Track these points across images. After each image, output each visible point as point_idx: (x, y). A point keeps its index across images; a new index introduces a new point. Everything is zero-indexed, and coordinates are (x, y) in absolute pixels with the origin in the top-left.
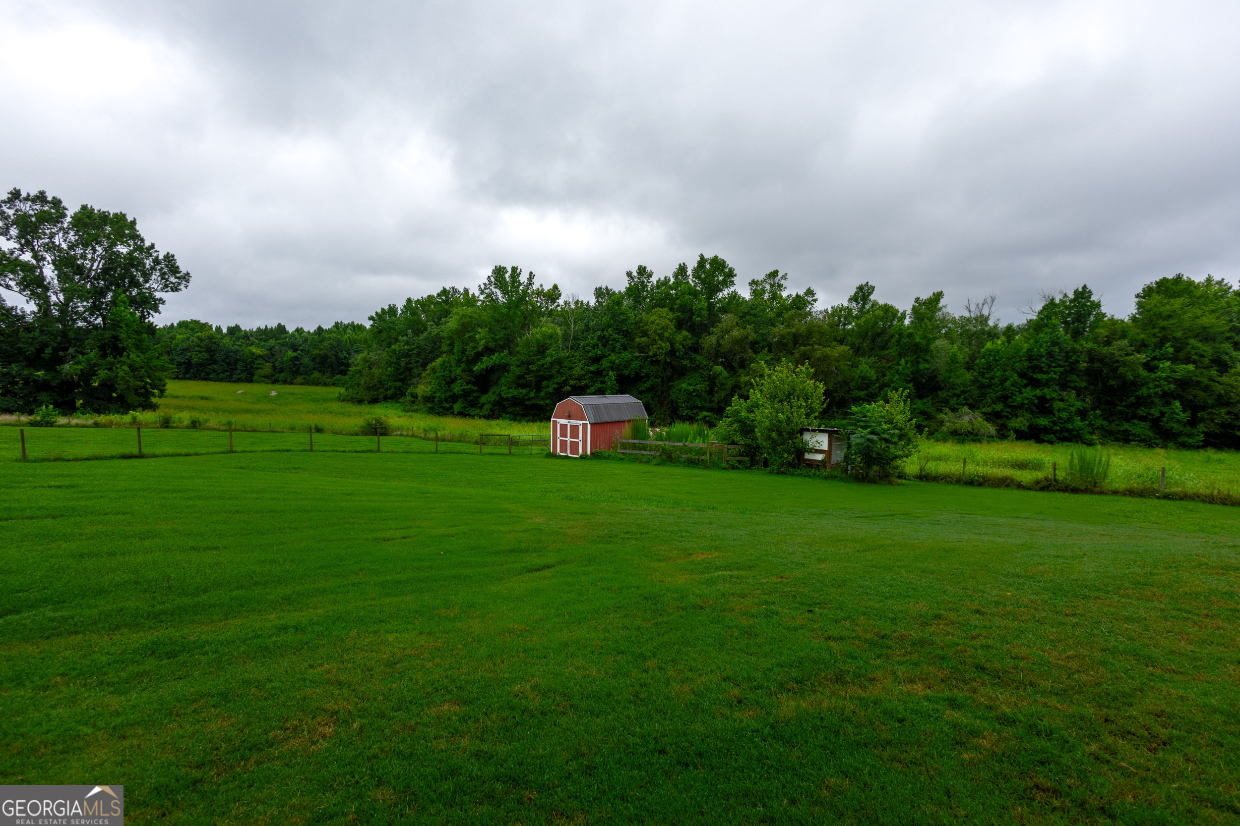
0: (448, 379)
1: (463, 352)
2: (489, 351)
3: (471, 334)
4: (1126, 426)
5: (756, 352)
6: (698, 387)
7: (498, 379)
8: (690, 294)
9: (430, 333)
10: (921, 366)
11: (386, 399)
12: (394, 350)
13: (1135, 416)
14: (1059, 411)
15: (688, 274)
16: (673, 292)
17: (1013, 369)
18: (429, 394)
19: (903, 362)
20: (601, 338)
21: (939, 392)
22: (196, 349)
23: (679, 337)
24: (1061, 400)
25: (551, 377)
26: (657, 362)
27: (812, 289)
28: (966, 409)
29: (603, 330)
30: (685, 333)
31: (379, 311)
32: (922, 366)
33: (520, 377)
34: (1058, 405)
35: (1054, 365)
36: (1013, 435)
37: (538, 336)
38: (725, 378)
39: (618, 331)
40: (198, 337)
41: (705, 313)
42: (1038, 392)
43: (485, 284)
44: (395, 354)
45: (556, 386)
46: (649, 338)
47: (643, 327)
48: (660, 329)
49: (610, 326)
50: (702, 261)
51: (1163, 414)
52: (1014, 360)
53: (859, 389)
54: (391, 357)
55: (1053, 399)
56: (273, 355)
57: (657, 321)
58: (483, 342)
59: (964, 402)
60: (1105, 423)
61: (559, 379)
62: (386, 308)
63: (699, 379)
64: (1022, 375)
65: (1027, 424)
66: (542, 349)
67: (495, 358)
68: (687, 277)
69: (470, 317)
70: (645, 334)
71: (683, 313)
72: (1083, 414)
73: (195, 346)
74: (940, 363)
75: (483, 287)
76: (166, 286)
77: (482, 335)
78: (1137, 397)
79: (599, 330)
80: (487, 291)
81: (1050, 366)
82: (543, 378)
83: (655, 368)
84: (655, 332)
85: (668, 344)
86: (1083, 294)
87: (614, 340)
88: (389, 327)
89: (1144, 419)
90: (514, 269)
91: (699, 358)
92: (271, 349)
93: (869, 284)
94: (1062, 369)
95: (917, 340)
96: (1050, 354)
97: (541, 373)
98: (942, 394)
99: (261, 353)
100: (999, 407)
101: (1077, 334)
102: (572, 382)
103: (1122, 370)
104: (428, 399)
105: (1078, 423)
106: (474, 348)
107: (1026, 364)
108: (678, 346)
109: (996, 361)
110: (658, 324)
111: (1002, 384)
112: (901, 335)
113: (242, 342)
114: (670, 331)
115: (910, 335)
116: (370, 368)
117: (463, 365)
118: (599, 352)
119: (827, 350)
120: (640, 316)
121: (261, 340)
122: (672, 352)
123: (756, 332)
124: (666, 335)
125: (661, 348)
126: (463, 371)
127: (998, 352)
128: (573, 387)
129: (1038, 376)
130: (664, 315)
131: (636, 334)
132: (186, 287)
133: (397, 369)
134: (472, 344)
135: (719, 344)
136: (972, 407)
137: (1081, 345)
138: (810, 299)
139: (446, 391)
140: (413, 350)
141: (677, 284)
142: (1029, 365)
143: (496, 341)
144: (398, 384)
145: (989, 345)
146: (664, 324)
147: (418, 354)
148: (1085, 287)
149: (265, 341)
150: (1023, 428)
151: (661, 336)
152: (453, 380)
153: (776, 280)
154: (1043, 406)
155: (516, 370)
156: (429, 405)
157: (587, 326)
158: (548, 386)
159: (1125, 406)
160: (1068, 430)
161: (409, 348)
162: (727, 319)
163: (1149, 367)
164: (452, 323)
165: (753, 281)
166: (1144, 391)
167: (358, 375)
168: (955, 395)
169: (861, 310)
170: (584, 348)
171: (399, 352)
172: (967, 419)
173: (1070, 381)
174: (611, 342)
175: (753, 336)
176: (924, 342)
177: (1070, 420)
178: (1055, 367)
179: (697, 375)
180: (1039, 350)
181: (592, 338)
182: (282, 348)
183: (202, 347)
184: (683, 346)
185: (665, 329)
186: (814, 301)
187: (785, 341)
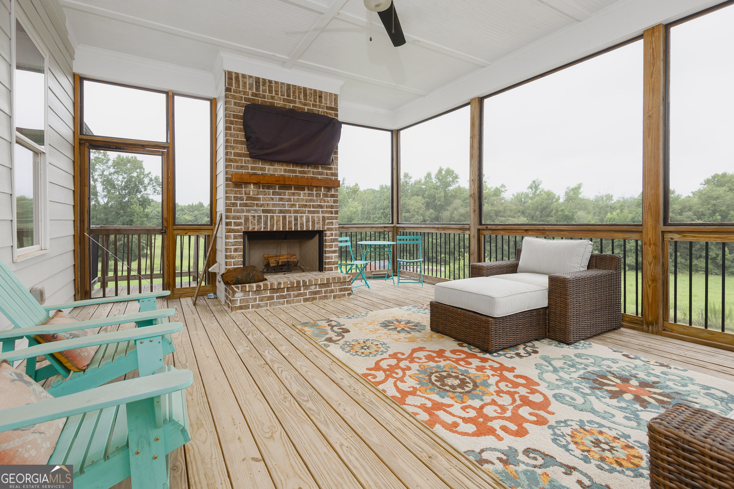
8: (433, 188)
15: (432, 177)
16: (424, 187)
20: (383, 213)
22: (156, 217)
23: (428, 213)
29: (384, 209)
30: (431, 211)
37: (348, 213)
40: (157, 211)
41: (443, 199)
46: (410, 213)
47: (406, 207)
48: (417, 209)
50: (440, 170)
56: (197, 220)
57: (415, 204)
59: (596, 248)
66: (350, 220)
68: (432, 179)
70: (408, 211)
71: (429, 198)
73: (155, 216)
76: (155, 192)
79: (381, 209)
84: (414, 210)
85: (421, 216)
92: (195, 217)
93: (539, 180)
95: (567, 213)
99: (190, 219)
108: (427, 218)
110: (415, 206)
112: (557, 210)
113: (180, 213)
114: (423, 210)
115: (562, 210)
120: (405, 201)
121: (190, 211)
124: (421, 212)
125: (417, 219)
127: (614, 219)
130: (419, 200)
131: (402, 211)
135: (451, 216)
138: (503, 190)
141: (426, 183)
145: (609, 215)
146: (419, 206)
149: (192, 212)
150: (632, 264)
151: (418, 213)
157: (375, 207)
162: (456, 202)
169: (534, 194)
170: (373, 219)
176: (570, 214)
180: (638, 218)
181: (378, 214)
182: (202, 216)
183: (159, 216)
184: (430, 218)
185: (419, 208)
186: (506, 190)
187: (491, 214)
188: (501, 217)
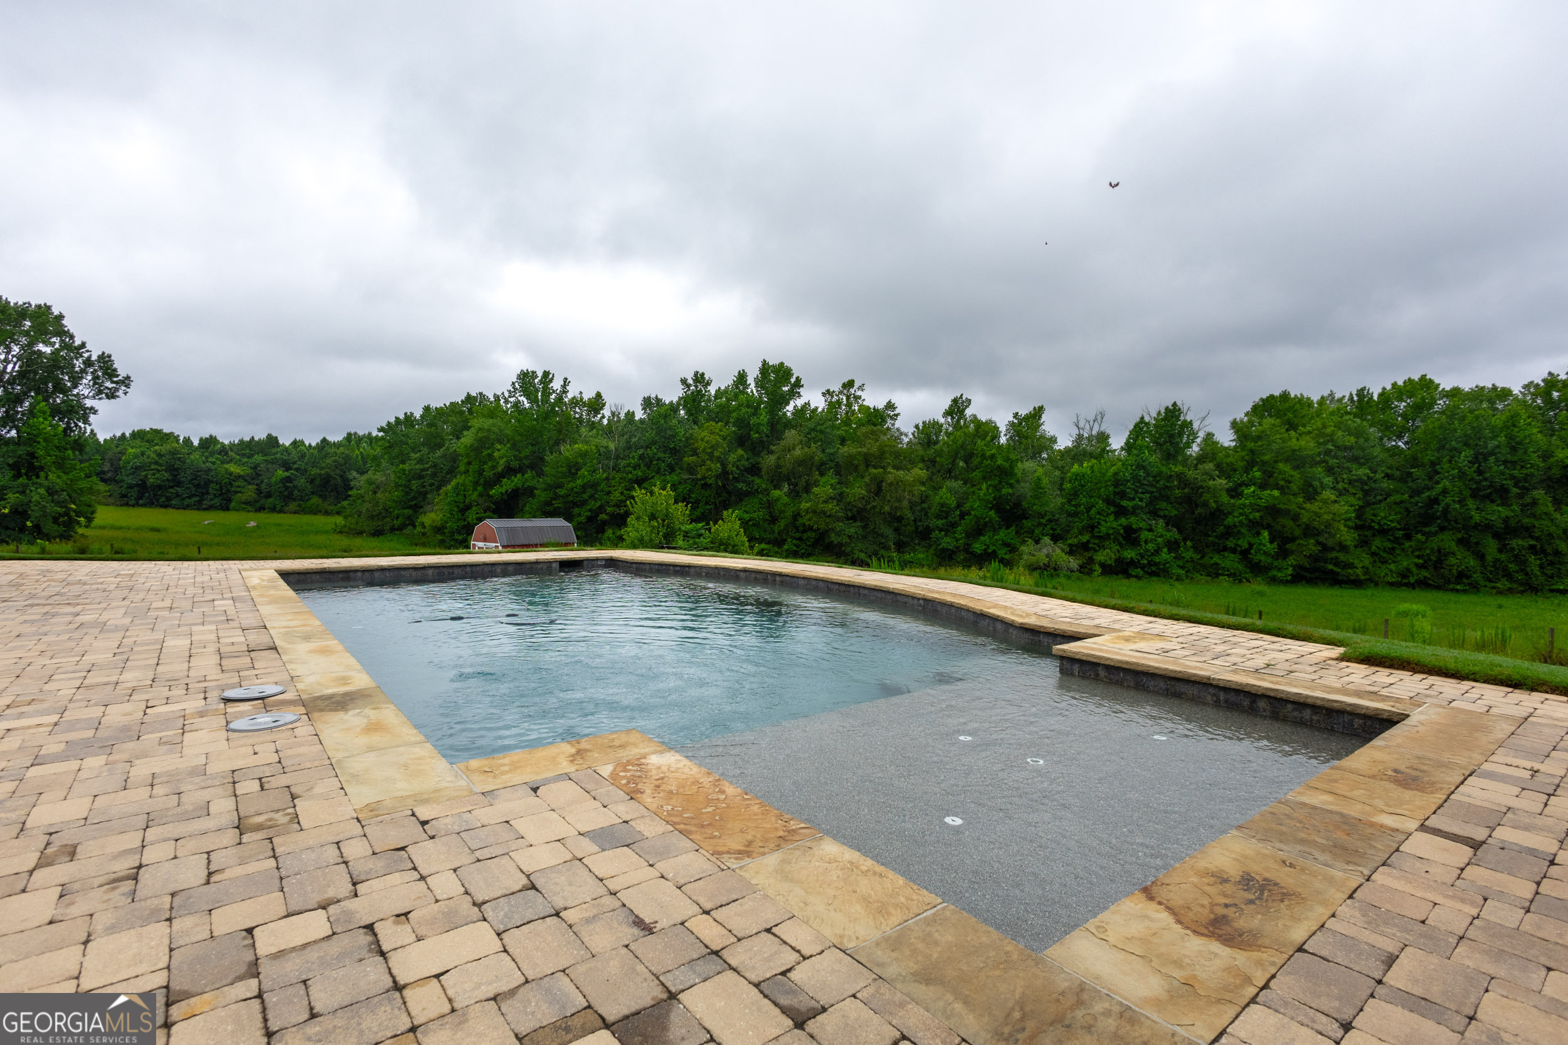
0: (461, 506)
1: (481, 472)
2: (509, 471)
3: (489, 451)
4: (1216, 559)
5: (822, 474)
6: (755, 515)
7: (525, 505)
8: (748, 407)
9: (448, 449)
10: (1004, 491)
11: (393, 529)
12: (404, 470)
13: (1225, 549)
14: (1146, 542)
15: (749, 382)
16: (732, 403)
17: (1099, 497)
18: (439, 524)
19: (984, 486)
20: (641, 457)
21: (1024, 521)
22: (152, 467)
23: (732, 457)
24: (1150, 530)
25: (584, 503)
26: (705, 486)
27: (893, 402)
28: (1047, 540)
29: (647, 448)
30: (740, 452)
31: (392, 420)
32: (1006, 491)
33: (548, 503)
34: (1145, 535)
35: (1140, 490)
36: (1098, 569)
37: (567, 454)
38: (785, 505)
39: (666, 449)
40: (155, 452)
41: (764, 429)
42: (1123, 521)
43: (510, 391)
44: (404, 474)
45: (589, 514)
46: (698, 457)
47: (693, 444)
48: (710, 448)
49: (654, 443)
50: (765, 368)
51: (1251, 545)
52: (1099, 486)
53: (938, 517)
54: (399, 478)
55: (1141, 529)
56: (258, 475)
57: (709, 438)
58: (502, 462)
59: (1051, 532)
60: (1197, 557)
61: (593, 505)
62: (402, 417)
63: (757, 506)
64: (1108, 502)
65: (1113, 556)
66: (573, 469)
67: (517, 481)
68: (746, 386)
69: (488, 430)
70: (695, 453)
71: (739, 428)
72: (1172, 546)
73: (151, 463)
74: (1025, 488)
75: (507, 395)
76: (98, 391)
77: (502, 454)
78: (1228, 527)
79: (642, 447)
80: (512, 400)
81: (1137, 492)
82: (575, 504)
83: (707, 493)
84: (704, 450)
85: (718, 465)
86: (1173, 413)
87: (659, 459)
88: (401, 441)
89: (1233, 551)
90: (546, 374)
91: (757, 480)
92: (255, 468)
93: (964, 397)
94: (1148, 495)
95: (999, 462)
96: (1136, 478)
97: (571, 498)
98: (1027, 524)
99: (242, 473)
100: (1085, 538)
101: (1169, 457)
102: (609, 510)
103: (1206, 496)
104: (439, 530)
105: (1165, 555)
106: (494, 467)
107: (1111, 489)
108: (730, 467)
109: (1083, 486)
110: (707, 442)
111: (1088, 512)
113: (217, 459)
114: (722, 450)
116: (375, 493)
117: (480, 488)
118: (640, 474)
119: (901, 473)
120: (690, 431)
121: (244, 455)
122: (725, 473)
123: (823, 451)
124: (716, 454)
125: (710, 469)
126: (481, 495)
127: (1084, 476)
128: (613, 516)
129: (1124, 503)
130: (717, 431)
131: (684, 452)
132: (126, 393)
133: (407, 493)
134: (490, 464)
135: (778, 466)
136: (1055, 538)
137: (1170, 468)
138: (890, 414)
139: (458, 520)
140: (427, 469)
141: (736, 394)
142: (1116, 490)
143: (521, 459)
144: (408, 512)
145: (1076, 468)
146: (714, 442)
147: (434, 475)
148: (1175, 404)
149: (249, 457)
150: (1109, 562)
151: (711, 456)
152: (468, 507)
153: (852, 391)
154: (1130, 537)
155: (541, 495)
156: (439, 537)
157: (629, 442)
158: (579, 515)
159: (1216, 537)
160: (1156, 564)
161: (422, 467)
162: (791, 435)
163: (1235, 492)
164: (468, 438)
165: (828, 391)
166: (1229, 521)
167: (360, 501)
168: (1040, 524)
169: (954, 426)
170: (626, 468)
171: (410, 471)
172: (1045, 551)
173: (1161, 509)
174: (655, 462)
175: (819, 456)
176: (1007, 465)
177: (1157, 552)
178: (1142, 493)
179: (756, 500)
180: (1124, 474)
181: (634, 457)
182: (270, 466)
183: (161, 465)
184: (738, 468)
185: (714, 447)
186: (897, 415)
187: (856, 462)
188: (875, 467)
